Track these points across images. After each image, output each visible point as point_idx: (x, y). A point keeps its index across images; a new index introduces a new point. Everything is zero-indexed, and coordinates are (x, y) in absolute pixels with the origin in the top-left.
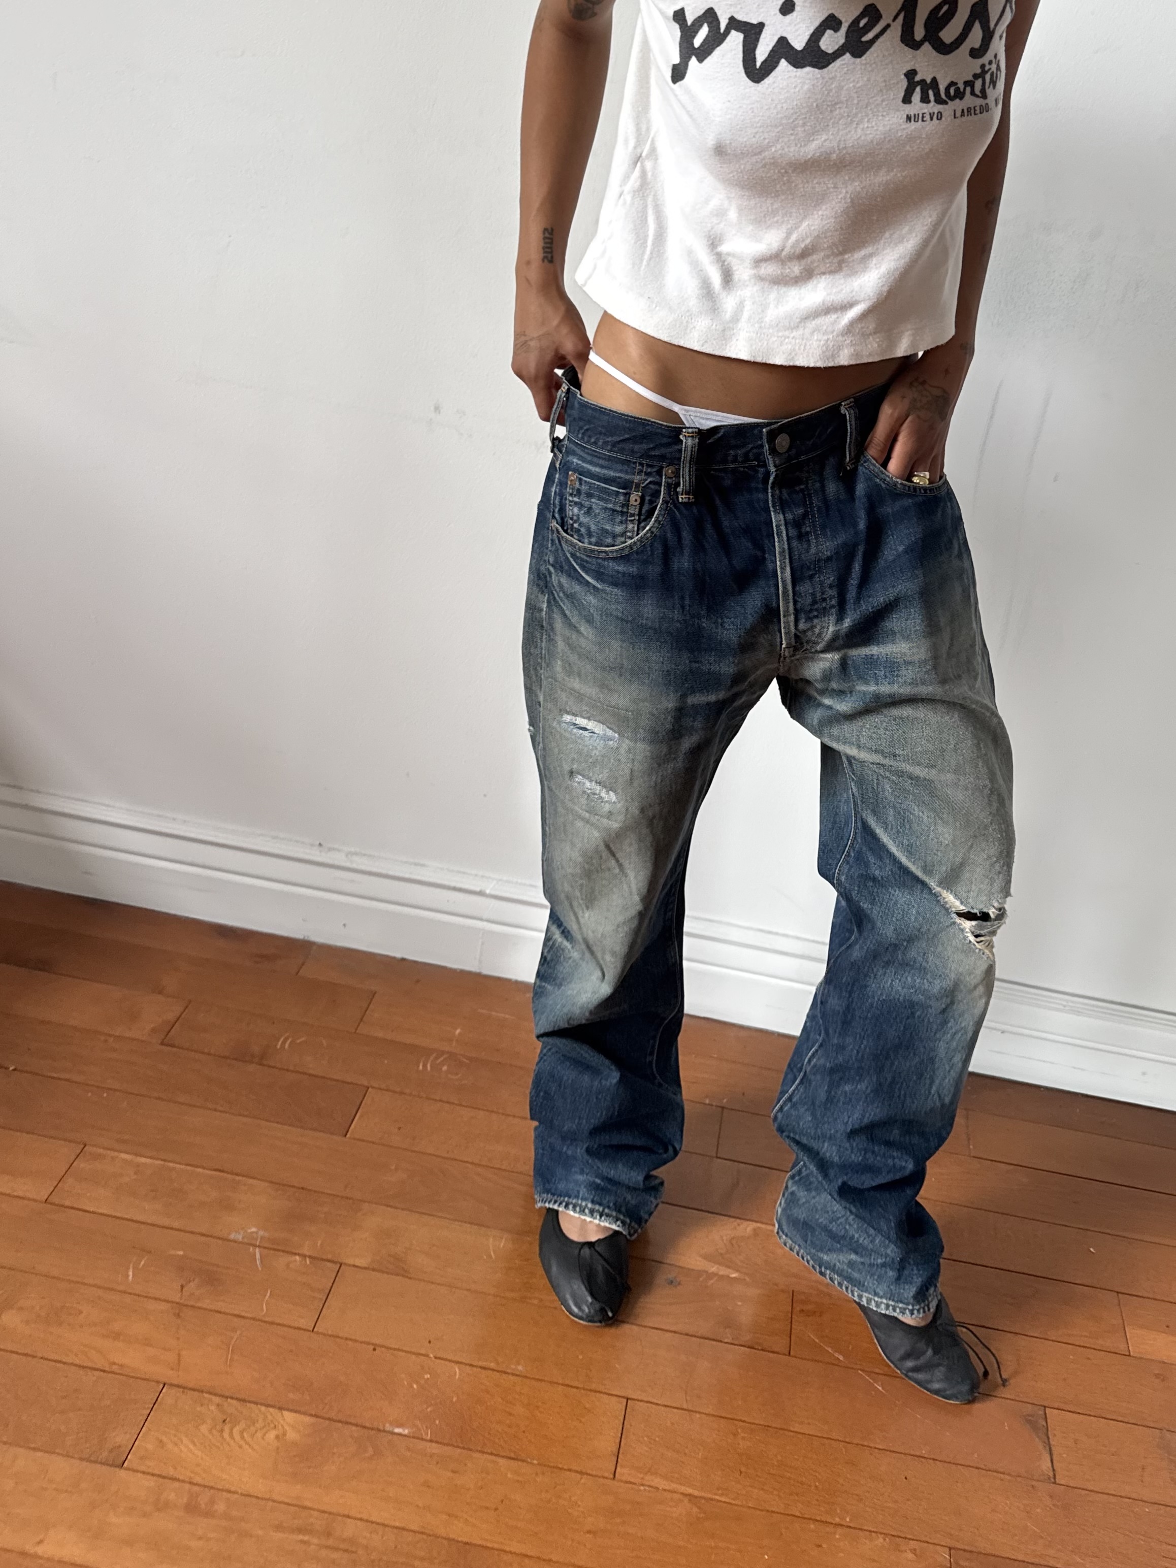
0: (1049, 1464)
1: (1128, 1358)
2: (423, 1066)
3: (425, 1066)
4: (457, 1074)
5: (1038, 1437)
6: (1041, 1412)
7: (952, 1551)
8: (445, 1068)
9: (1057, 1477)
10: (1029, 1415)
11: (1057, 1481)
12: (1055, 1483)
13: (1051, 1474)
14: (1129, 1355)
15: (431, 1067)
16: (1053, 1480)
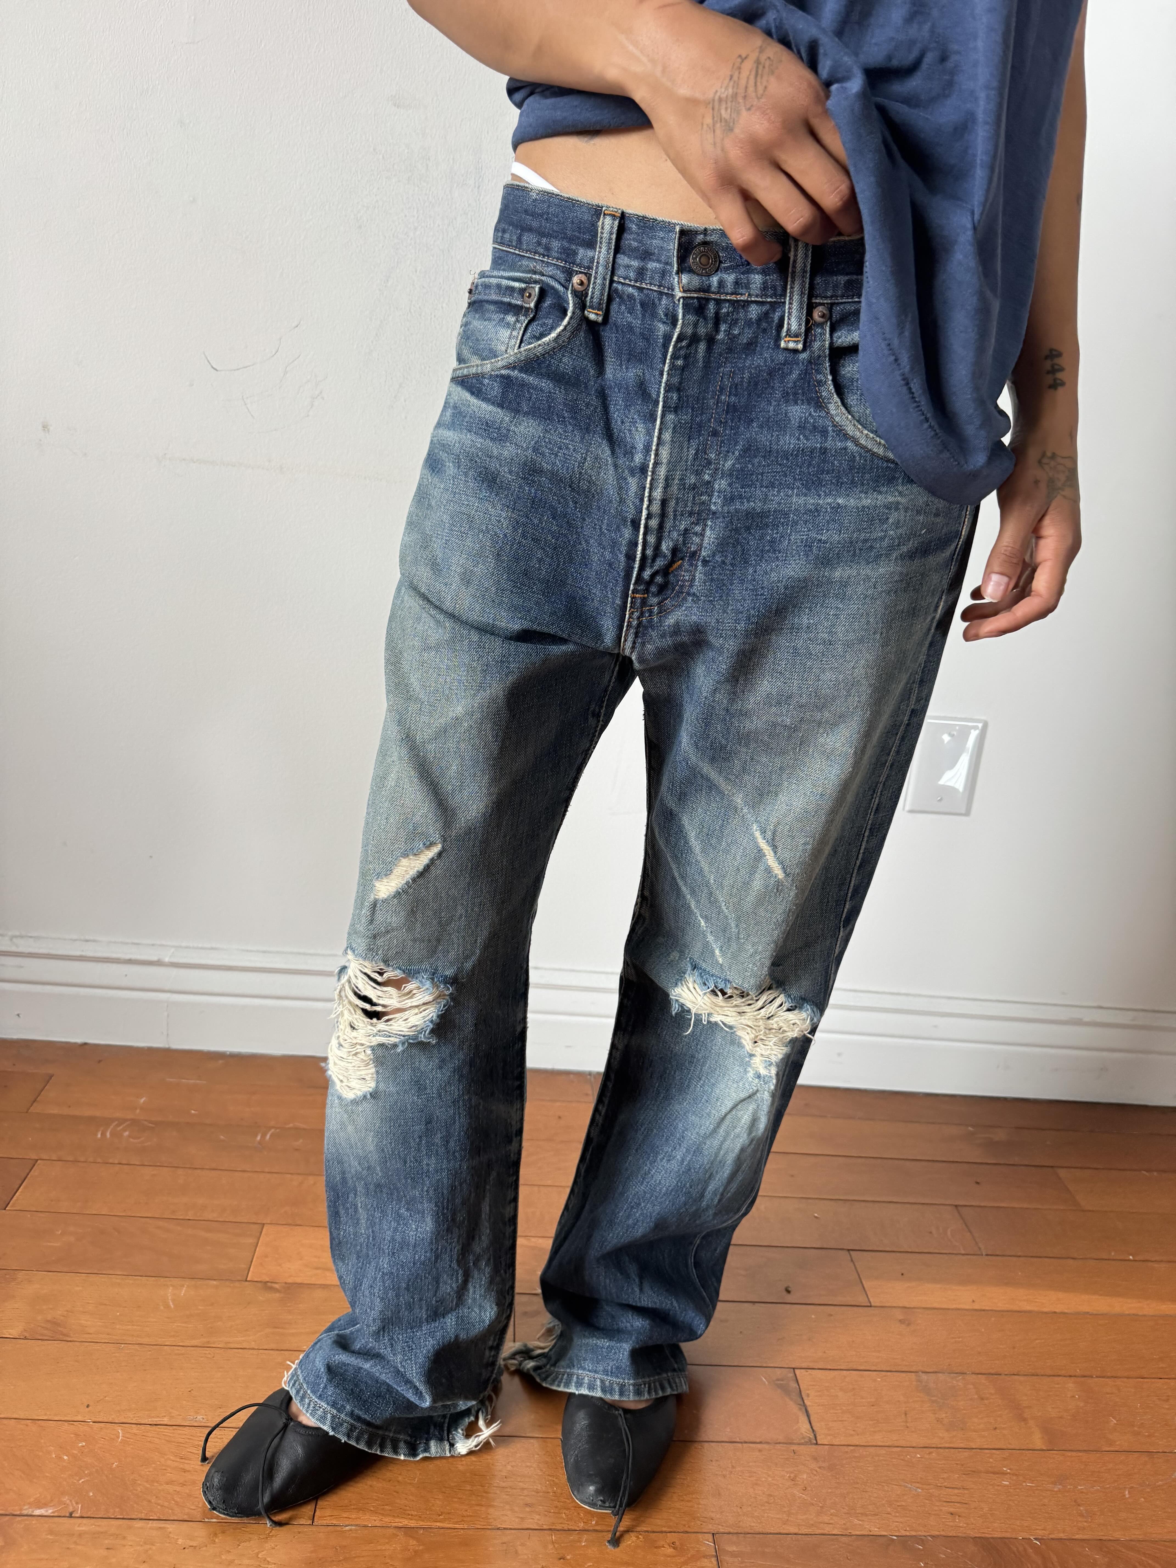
0: (808, 1426)
1: (869, 1308)
2: (102, 1134)
3: (103, 1134)
4: (139, 1138)
5: (791, 1399)
6: (792, 1375)
7: (716, 1536)
8: (126, 1134)
9: (818, 1438)
10: (778, 1380)
11: (819, 1442)
12: (817, 1444)
13: (812, 1436)
14: (871, 1306)
15: (111, 1134)
16: (815, 1442)
